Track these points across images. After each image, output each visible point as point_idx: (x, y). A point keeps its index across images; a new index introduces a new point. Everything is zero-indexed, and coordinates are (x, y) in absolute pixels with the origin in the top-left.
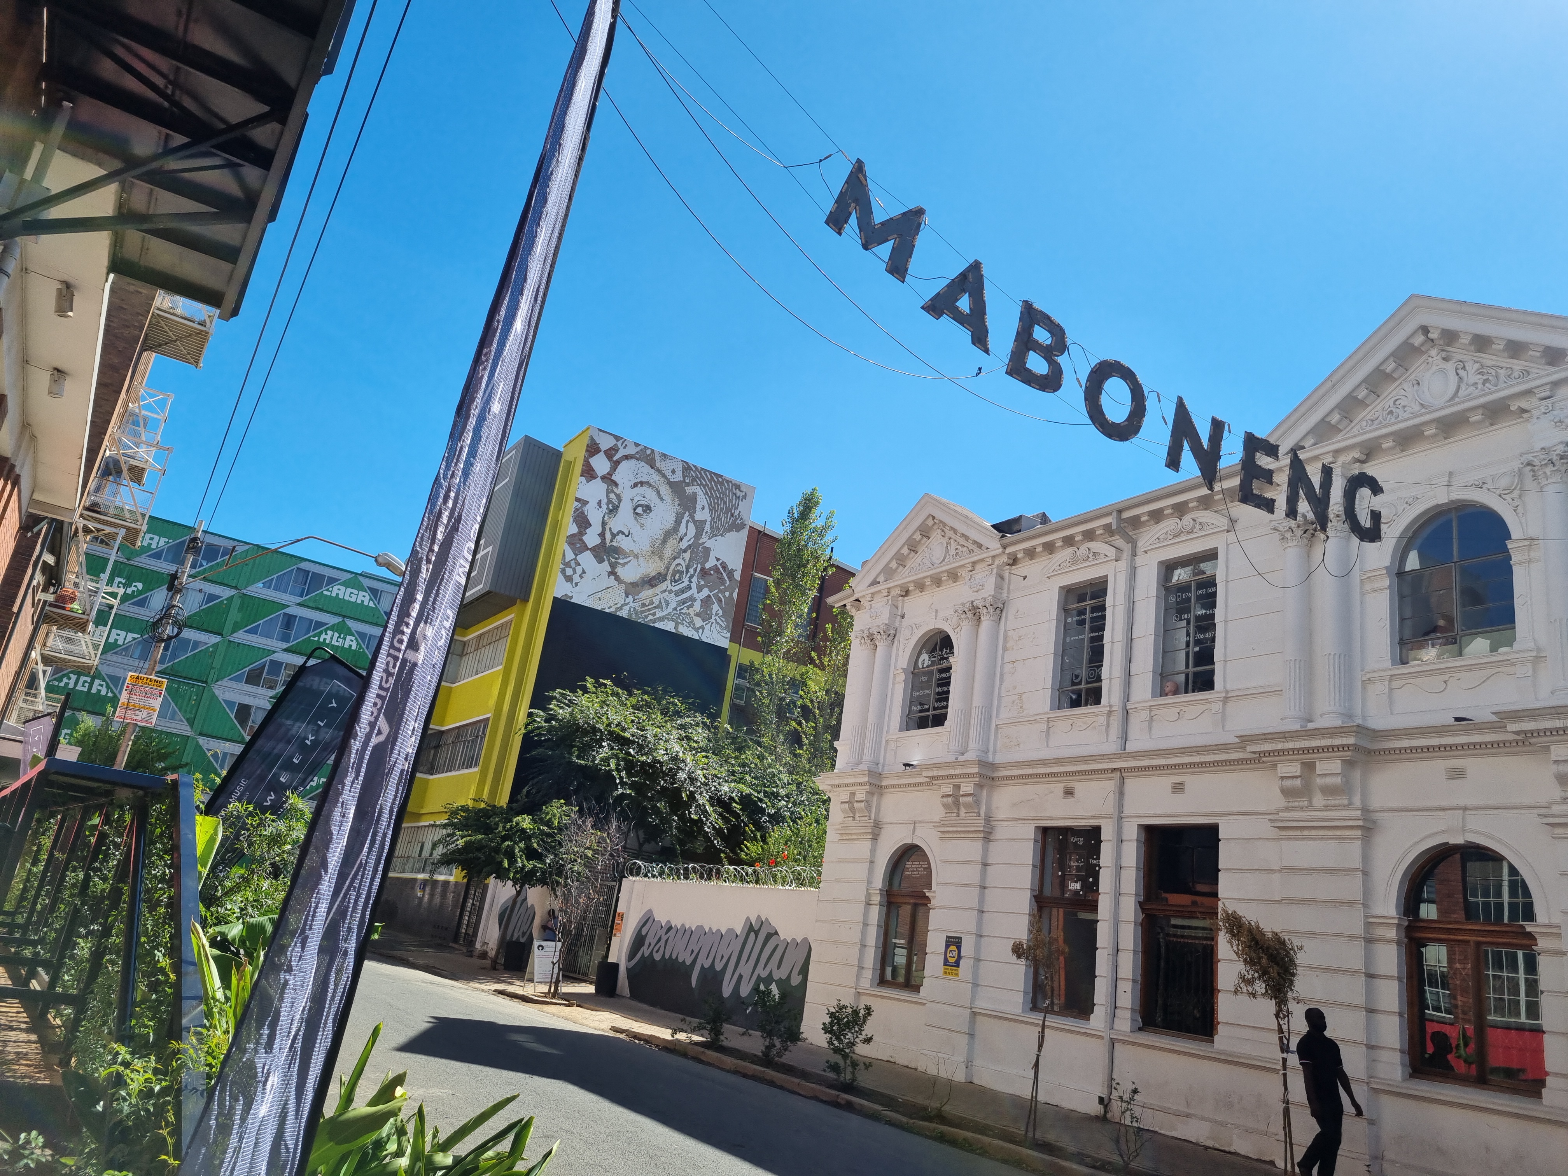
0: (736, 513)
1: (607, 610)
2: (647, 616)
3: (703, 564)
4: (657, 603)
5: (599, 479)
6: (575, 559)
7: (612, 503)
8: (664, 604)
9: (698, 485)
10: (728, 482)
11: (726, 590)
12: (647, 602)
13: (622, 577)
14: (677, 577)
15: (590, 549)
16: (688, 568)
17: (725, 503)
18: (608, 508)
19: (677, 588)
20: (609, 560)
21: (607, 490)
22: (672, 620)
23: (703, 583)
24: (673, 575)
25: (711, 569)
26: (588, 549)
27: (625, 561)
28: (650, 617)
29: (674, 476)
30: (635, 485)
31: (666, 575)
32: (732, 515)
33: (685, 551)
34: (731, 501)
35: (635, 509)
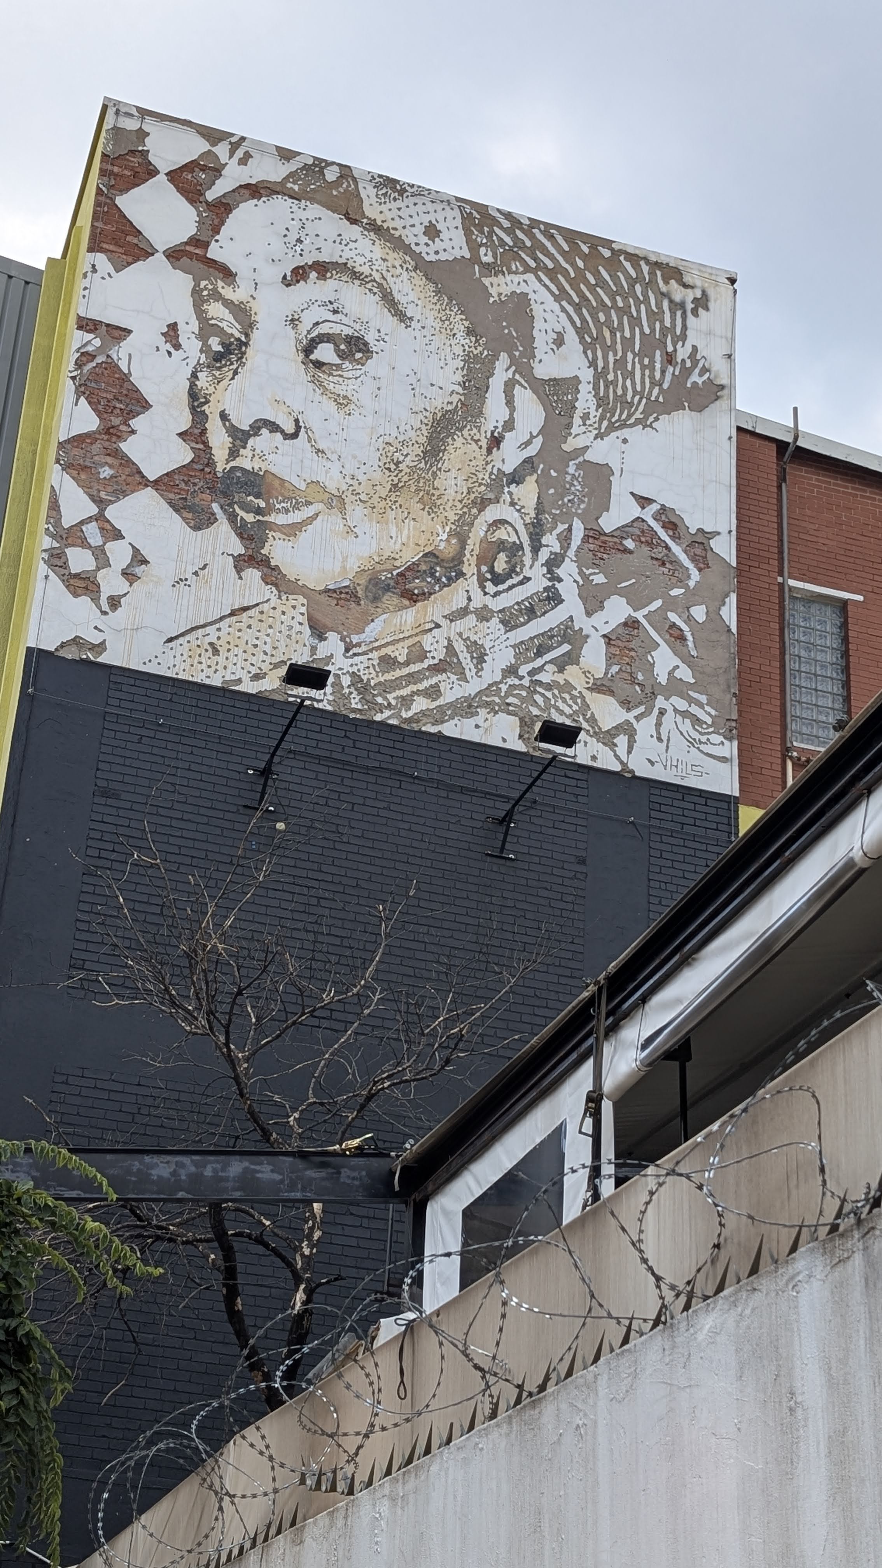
0: (683, 353)
1: (249, 687)
2: (406, 701)
3: (591, 518)
4: (441, 654)
5: (160, 257)
6: (100, 517)
7: (219, 331)
8: (465, 657)
9: (528, 269)
10: (634, 258)
11: (693, 597)
12: (401, 653)
13: (290, 571)
14: (501, 565)
15: (156, 484)
16: (536, 531)
17: (635, 322)
18: (205, 348)
19: (507, 600)
20: (232, 518)
21: (196, 292)
22: (506, 708)
23: (600, 579)
24: (486, 558)
25: (623, 531)
26: (145, 482)
27: (295, 517)
28: (420, 704)
29: (438, 244)
30: (299, 274)
31: (458, 559)
32: (670, 359)
33: (516, 478)
34: (655, 316)
35: (308, 350)
